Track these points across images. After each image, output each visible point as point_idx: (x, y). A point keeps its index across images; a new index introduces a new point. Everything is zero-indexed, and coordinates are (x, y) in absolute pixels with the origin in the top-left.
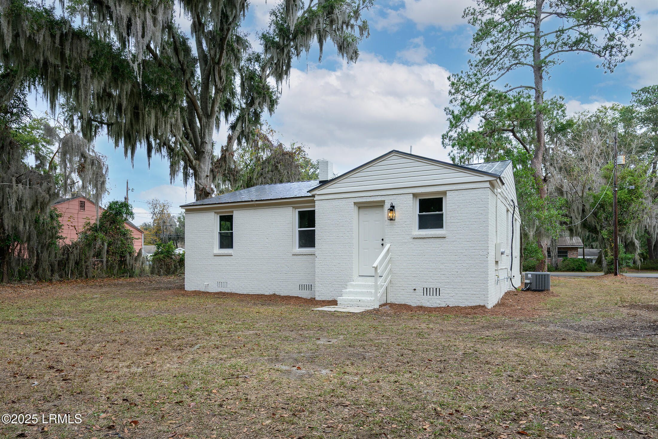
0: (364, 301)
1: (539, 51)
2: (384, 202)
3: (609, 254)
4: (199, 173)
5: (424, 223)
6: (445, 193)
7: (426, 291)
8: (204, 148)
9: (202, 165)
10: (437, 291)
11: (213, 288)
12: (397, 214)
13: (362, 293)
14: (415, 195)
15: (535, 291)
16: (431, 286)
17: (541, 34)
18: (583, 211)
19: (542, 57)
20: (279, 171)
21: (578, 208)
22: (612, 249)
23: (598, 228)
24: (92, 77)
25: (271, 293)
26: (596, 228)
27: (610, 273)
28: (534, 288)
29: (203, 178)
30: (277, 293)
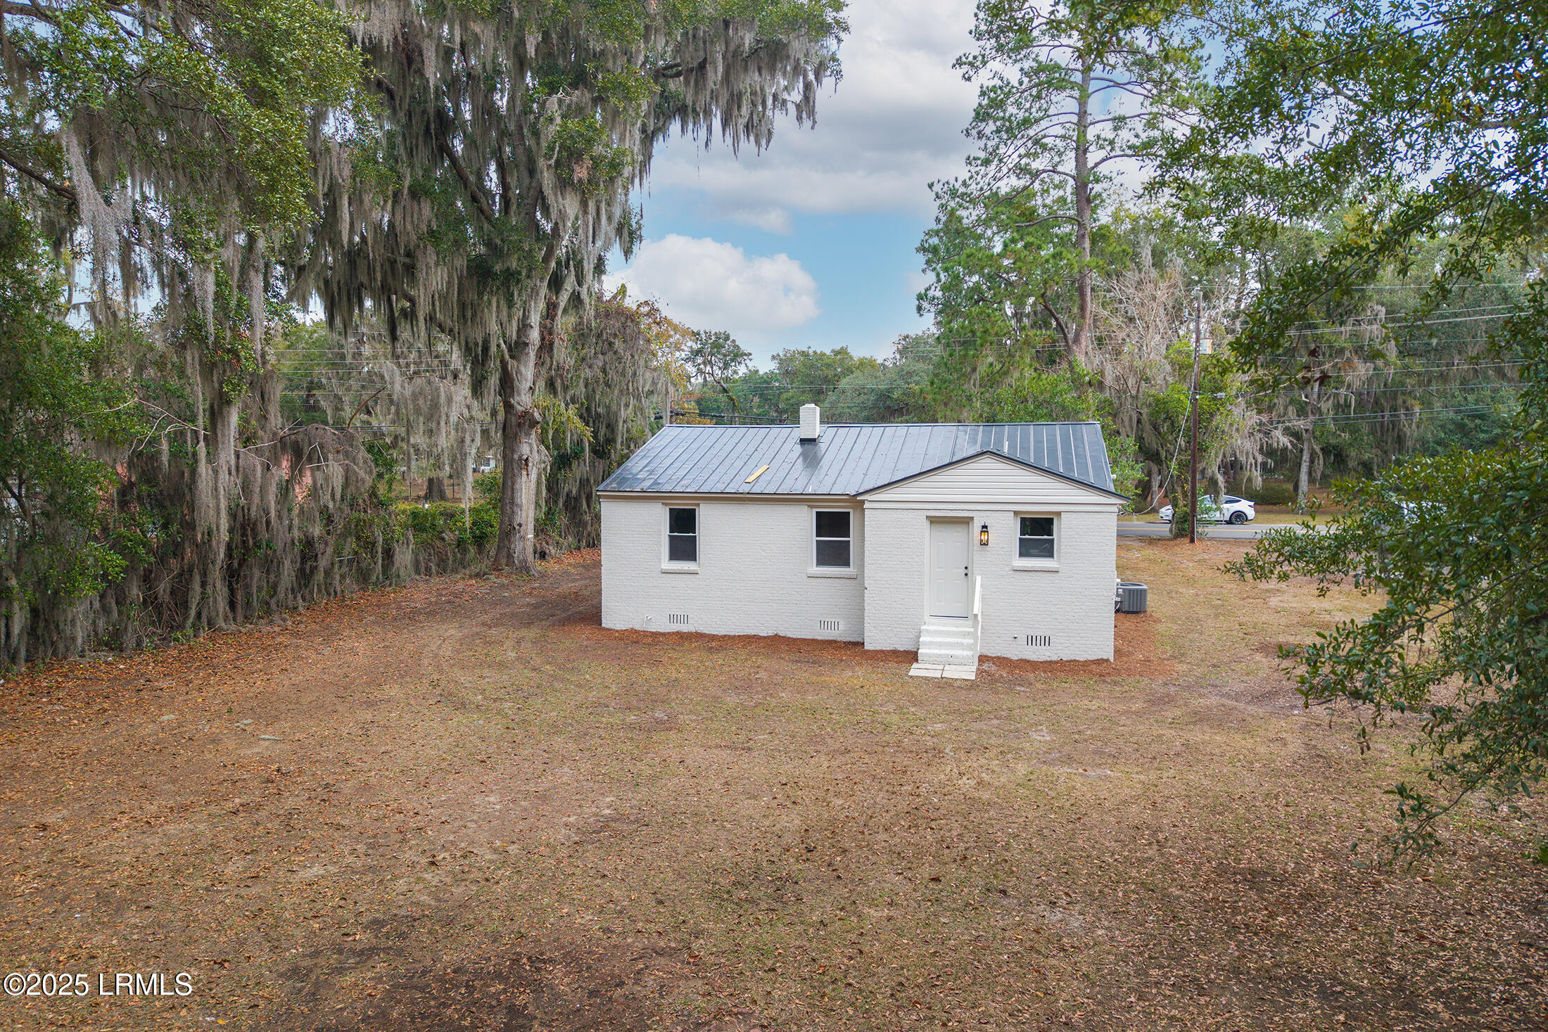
0: (957, 657)
1: (1086, 151)
2: (972, 518)
3: (1181, 503)
4: (516, 383)
5: (1026, 549)
6: (1059, 514)
7: (1031, 640)
8: (527, 337)
9: (523, 369)
10: (1047, 641)
11: (661, 625)
12: (992, 536)
13: (950, 645)
14: (1016, 513)
15: (1128, 612)
16: (1038, 634)
17: (1090, 119)
18: (1139, 422)
19: (1090, 164)
20: (615, 353)
21: (1131, 417)
22: (1185, 494)
23: (1163, 454)
24: (437, 264)
25: (771, 633)
26: (1158, 453)
27: (1182, 536)
28: (1126, 609)
29: (523, 392)
30: (782, 634)
